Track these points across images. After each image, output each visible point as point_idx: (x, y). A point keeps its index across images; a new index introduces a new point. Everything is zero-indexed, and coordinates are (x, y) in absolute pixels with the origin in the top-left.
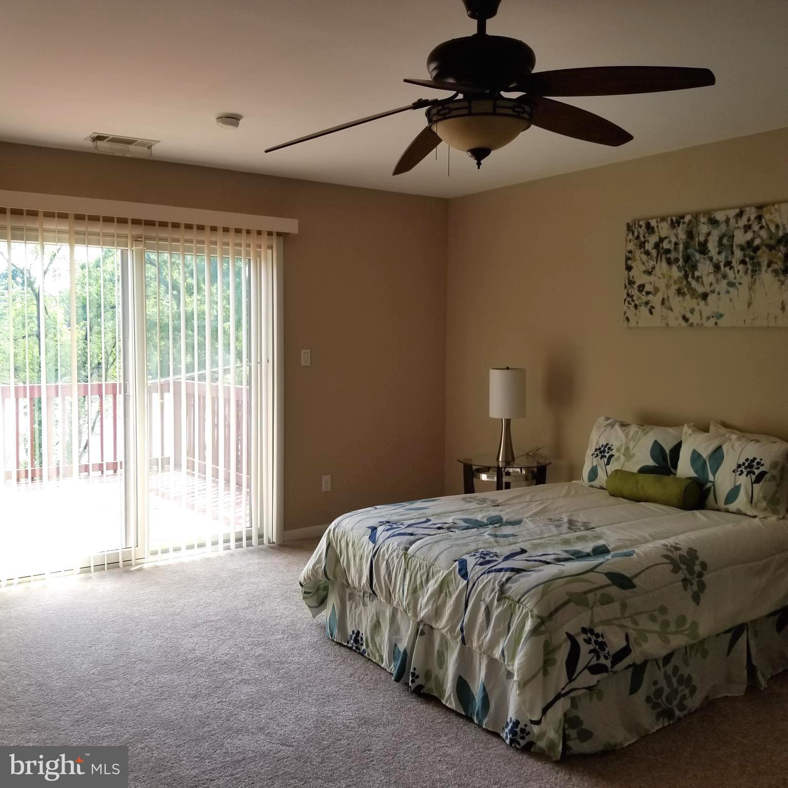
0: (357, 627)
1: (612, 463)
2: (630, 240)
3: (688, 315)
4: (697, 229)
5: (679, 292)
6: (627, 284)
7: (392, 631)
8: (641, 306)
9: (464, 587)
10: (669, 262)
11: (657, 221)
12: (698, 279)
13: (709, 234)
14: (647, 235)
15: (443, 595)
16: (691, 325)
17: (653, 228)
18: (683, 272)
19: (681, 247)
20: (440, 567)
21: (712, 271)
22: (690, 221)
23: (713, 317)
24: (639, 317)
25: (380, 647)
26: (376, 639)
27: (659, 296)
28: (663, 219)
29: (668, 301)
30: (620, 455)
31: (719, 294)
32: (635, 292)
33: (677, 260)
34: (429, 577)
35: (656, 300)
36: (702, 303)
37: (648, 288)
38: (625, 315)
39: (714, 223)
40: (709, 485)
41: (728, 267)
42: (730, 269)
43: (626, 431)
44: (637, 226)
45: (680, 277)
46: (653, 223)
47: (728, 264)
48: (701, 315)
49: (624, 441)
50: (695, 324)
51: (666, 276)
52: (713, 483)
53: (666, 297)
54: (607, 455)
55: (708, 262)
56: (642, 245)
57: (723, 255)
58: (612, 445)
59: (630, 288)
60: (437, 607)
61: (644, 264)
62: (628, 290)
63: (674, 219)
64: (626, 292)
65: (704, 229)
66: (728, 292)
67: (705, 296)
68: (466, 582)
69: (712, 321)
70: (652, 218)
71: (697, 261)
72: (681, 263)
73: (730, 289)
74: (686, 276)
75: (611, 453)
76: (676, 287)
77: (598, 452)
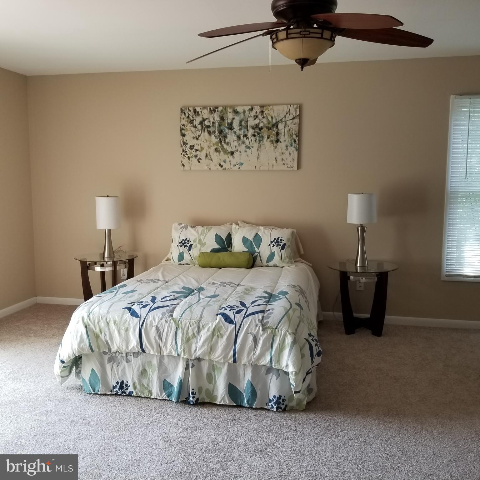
0: (121, 378)
1: (193, 249)
2: (183, 118)
3: (222, 163)
4: (226, 115)
5: (216, 150)
6: (182, 145)
7: (161, 372)
8: (192, 158)
9: (233, 329)
10: (209, 133)
11: (201, 109)
12: (228, 144)
13: (233, 119)
14: (194, 116)
15: (215, 338)
16: (225, 169)
17: (198, 112)
18: (219, 139)
19: (217, 125)
20: (207, 321)
21: (236, 139)
22: (222, 111)
23: (237, 165)
24: (191, 164)
25: (148, 385)
26: (143, 381)
27: (204, 152)
28: (205, 108)
29: (210, 155)
30: (196, 244)
31: (240, 152)
32: (187, 149)
33: (214, 132)
34: (200, 329)
35: (202, 155)
36: (231, 157)
37: (196, 147)
38: (182, 163)
39: (236, 113)
40: (256, 254)
41: (246, 138)
42: (247, 139)
43: (196, 230)
44: (187, 110)
45: (217, 142)
46: (198, 109)
47: (245, 136)
48: (230, 163)
49: (197, 236)
50: (227, 169)
51: (208, 141)
52: (259, 253)
53: (208, 153)
54: (188, 245)
55: (234, 135)
56: (191, 122)
57: (242, 131)
58: (189, 239)
59: (184, 147)
60: (211, 346)
61: (193, 133)
62: (183, 148)
63: (212, 108)
64: (182, 149)
65: (230, 115)
66: (246, 151)
67: (232, 153)
68: (234, 325)
69: (237, 167)
70: (197, 107)
71: (227, 134)
72: (217, 134)
73: (247, 150)
74: (221, 142)
75: (190, 243)
76: (214, 148)
77: (181, 244)
